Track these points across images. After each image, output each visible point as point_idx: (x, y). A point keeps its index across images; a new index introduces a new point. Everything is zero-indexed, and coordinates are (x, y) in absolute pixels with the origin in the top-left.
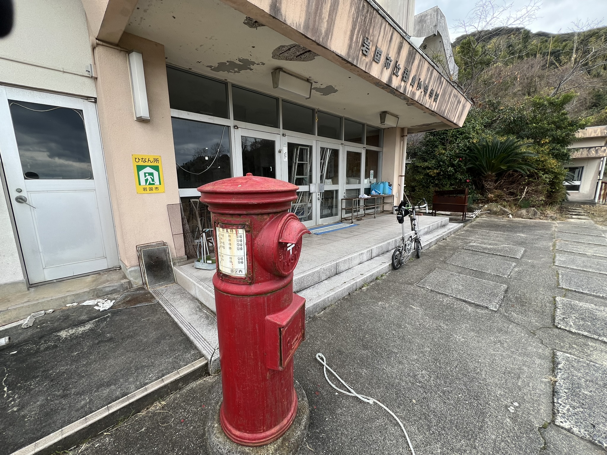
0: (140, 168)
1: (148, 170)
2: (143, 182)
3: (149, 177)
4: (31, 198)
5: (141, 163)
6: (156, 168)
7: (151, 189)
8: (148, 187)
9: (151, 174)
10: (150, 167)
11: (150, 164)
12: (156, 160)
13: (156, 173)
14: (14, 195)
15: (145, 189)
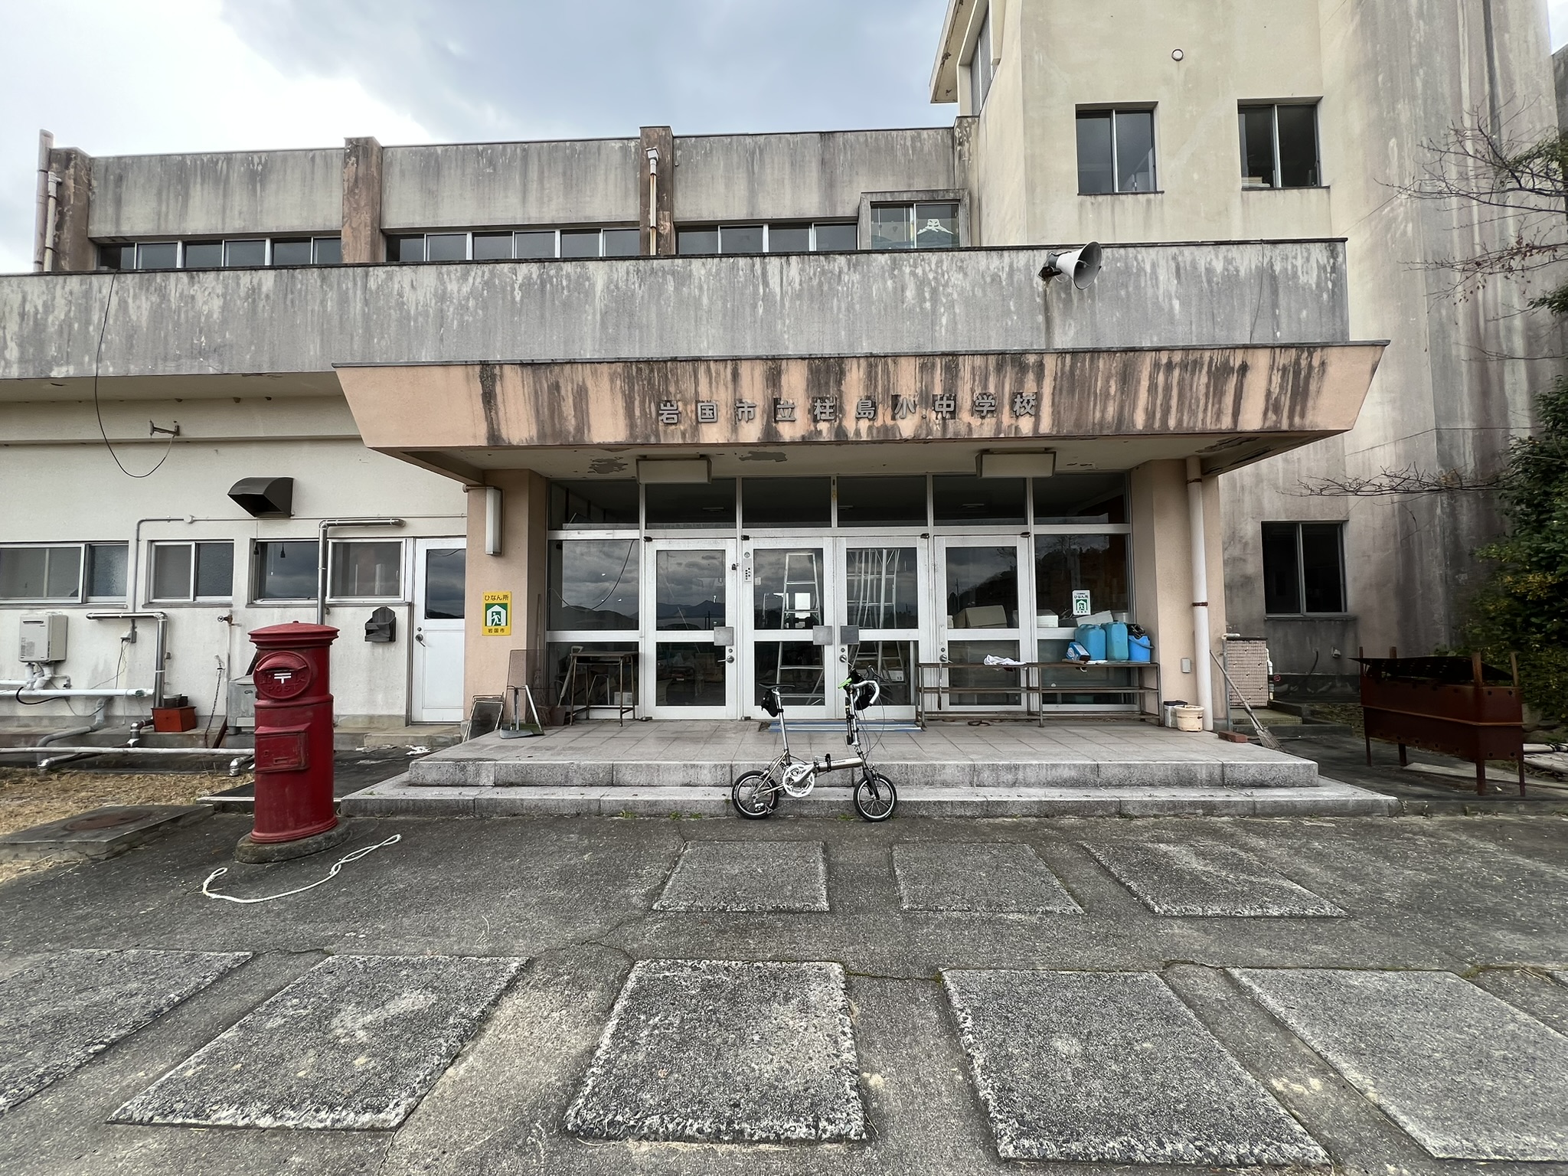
0: (488, 606)
1: (497, 608)
2: (489, 623)
3: (496, 617)
4: (427, 637)
5: (490, 601)
6: (504, 606)
7: (496, 631)
8: (494, 628)
9: (498, 613)
10: (500, 605)
11: (499, 602)
12: (506, 597)
13: (503, 612)
14: (416, 633)
15: (490, 631)
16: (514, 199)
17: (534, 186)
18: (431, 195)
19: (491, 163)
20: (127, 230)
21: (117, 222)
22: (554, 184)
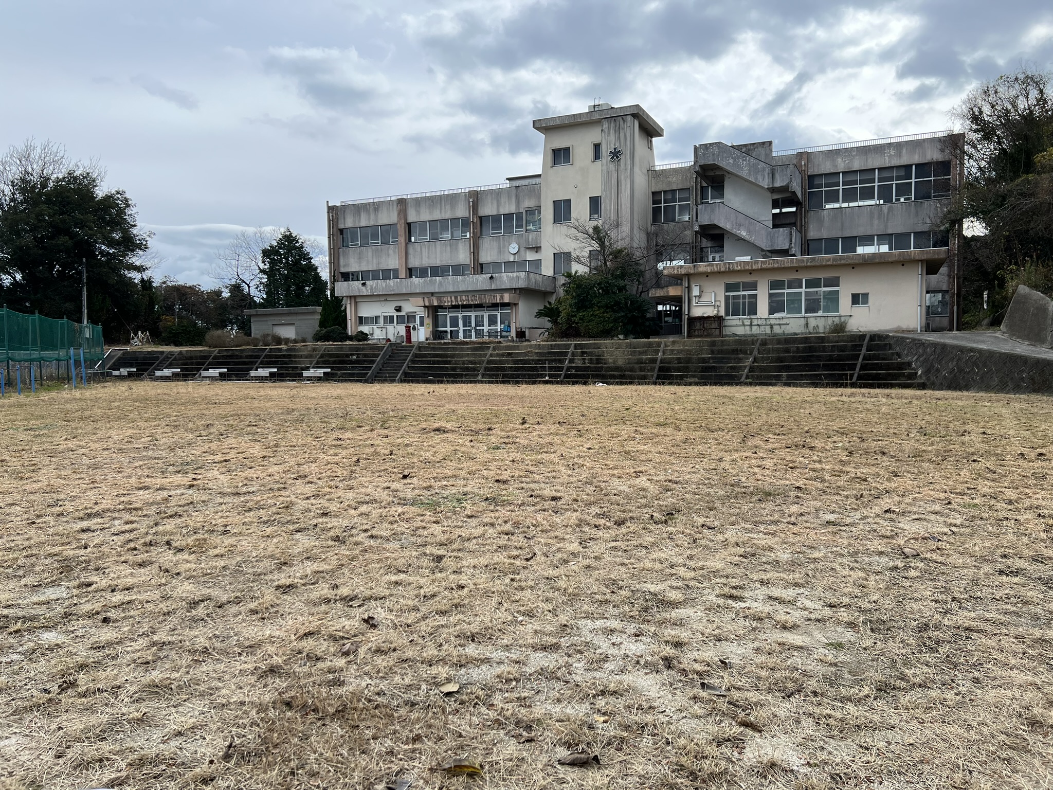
14: (419, 328)
16: (438, 211)
17: (443, 207)
18: (418, 212)
19: (432, 202)
20: (347, 226)
21: (345, 224)
22: (448, 207)
